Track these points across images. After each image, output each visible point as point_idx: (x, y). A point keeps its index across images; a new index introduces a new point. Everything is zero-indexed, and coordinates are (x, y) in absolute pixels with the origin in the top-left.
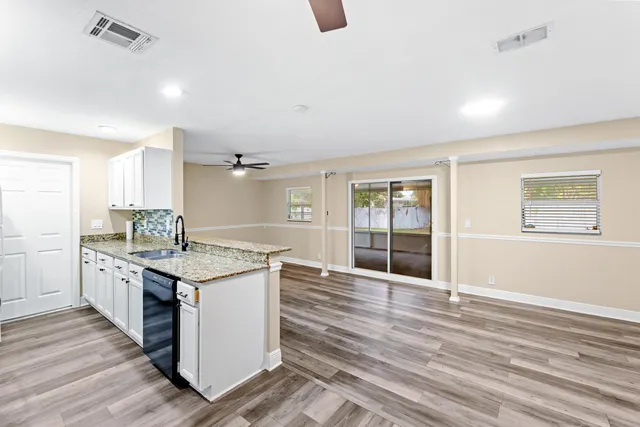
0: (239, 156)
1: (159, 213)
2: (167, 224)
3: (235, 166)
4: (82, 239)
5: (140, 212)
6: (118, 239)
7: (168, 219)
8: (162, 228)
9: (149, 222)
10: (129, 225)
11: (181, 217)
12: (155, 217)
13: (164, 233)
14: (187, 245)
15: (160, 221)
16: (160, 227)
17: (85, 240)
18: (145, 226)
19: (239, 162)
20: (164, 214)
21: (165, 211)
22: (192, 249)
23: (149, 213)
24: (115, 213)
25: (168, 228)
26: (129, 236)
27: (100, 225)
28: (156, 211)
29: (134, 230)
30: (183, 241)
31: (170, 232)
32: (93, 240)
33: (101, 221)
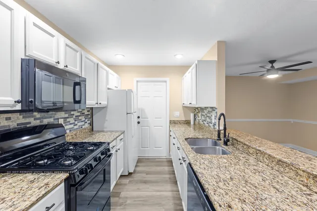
0: (272, 62)
1: (208, 110)
2: (213, 118)
3: (268, 70)
4: (170, 122)
5: (197, 108)
6: (187, 124)
7: (213, 114)
8: (209, 120)
9: (202, 115)
10: (192, 115)
11: (223, 114)
12: (206, 112)
13: (210, 124)
14: (228, 140)
15: (208, 115)
16: (208, 119)
17: (173, 123)
18: (200, 118)
19: (272, 67)
20: (211, 110)
21: (211, 108)
22: (233, 145)
23: (202, 109)
24: (186, 108)
25: (213, 122)
26: (192, 123)
27: (179, 115)
28: (206, 108)
29: (195, 119)
30: (225, 136)
31: (215, 125)
32: (175, 123)
33: (179, 113)
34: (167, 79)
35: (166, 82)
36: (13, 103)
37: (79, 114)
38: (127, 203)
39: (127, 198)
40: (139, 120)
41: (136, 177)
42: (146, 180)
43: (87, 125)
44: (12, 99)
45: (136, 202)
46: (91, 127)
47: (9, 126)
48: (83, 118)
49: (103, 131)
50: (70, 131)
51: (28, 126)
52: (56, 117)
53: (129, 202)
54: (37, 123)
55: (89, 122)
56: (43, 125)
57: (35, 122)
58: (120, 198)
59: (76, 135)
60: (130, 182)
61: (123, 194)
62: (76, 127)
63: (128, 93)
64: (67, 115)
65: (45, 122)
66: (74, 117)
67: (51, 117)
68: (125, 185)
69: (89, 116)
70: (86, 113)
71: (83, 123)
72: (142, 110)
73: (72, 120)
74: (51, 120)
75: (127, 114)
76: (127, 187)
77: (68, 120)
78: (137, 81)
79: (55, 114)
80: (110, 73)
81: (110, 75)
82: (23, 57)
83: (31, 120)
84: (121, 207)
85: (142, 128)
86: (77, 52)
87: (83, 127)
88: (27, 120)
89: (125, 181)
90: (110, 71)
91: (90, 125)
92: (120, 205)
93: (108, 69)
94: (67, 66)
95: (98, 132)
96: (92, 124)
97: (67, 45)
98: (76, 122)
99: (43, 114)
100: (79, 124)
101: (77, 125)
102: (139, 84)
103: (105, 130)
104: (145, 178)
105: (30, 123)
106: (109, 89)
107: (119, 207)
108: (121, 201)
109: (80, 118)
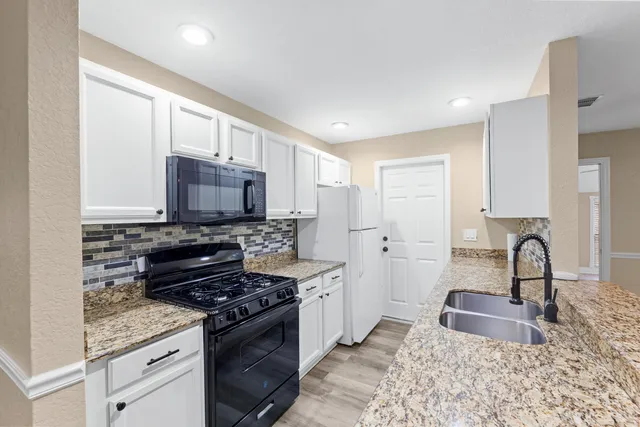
1: (536, 225)
4: (454, 251)
5: (523, 221)
6: (496, 258)
17: (459, 253)
20: (541, 225)
23: (529, 223)
24: (494, 221)
26: (510, 256)
27: (474, 236)
32: (465, 255)
33: (475, 231)
34: (446, 157)
35: (442, 163)
36: (155, 213)
37: (271, 230)
38: (331, 393)
39: (333, 385)
40: (386, 244)
41: (367, 353)
42: (381, 365)
43: (286, 249)
44: (152, 209)
45: (345, 398)
46: (294, 252)
47: (170, 242)
48: (279, 237)
49: (310, 261)
50: (256, 255)
51: (193, 244)
52: (233, 233)
53: (333, 393)
54: (205, 240)
55: (292, 243)
56: (216, 244)
57: (202, 239)
58: (323, 382)
59: (265, 262)
60: (351, 358)
61: (330, 377)
62: (265, 250)
63: (350, 193)
64: (250, 232)
65: (217, 239)
66: (263, 234)
67: (224, 234)
68: (340, 361)
69: (291, 234)
70: (285, 228)
71: (279, 245)
72: (393, 225)
73: (259, 239)
74: (226, 238)
75: (350, 231)
76: (341, 367)
77: (252, 238)
78: (382, 168)
79: (232, 229)
80: (324, 159)
81: (322, 162)
82: (170, 155)
83: (197, 236)
84: (320, 398)
85: (392, 262)
86: (252, 133)
87: (280, 251)
88: (192, 237)
89: (345, 355)
90: (324, 154)
91: (293, 248)
92: (319, 394)
93: (317, 151)
94: (231, 159)
95: (304, 260)
96: (295, 247)
97: (233, 126)
98: (266, 243)
99: (213, 228)
100: (271, 246)
101: (267, 247)
102: (385, 172)
103: (315, 258)
104: (381, 359)
105: (195, 240)
106: (319, 186)
107: (316, 397)
108: (323, 387)
109: (273, 236)
